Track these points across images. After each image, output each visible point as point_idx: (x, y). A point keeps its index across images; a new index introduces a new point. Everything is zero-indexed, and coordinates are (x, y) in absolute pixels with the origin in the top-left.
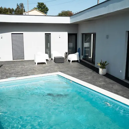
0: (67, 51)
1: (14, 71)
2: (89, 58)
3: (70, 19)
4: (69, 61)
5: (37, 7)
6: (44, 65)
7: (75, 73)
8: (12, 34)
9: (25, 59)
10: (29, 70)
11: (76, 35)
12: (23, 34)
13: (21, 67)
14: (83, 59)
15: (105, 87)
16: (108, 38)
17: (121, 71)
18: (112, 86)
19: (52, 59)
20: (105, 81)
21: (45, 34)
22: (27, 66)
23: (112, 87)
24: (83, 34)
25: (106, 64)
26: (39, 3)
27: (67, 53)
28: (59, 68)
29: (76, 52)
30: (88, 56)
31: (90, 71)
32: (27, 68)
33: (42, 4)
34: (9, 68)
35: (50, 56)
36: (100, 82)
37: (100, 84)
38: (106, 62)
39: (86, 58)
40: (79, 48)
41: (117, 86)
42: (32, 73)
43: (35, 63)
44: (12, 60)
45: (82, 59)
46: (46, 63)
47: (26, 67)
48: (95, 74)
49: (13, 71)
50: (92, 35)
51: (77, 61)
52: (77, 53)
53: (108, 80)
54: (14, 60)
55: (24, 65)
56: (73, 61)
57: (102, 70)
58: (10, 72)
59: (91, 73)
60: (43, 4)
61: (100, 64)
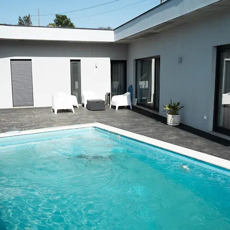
0: (109, 91)
1: (16, 122)
2: (149, 103)
3: (115, 34)
4: (114, 107)
5: (54, 22)
6: (69, 114)
7: (125, 124)
8: (11, 60)
9: (35, 106)
10: (44, 121)
11: (124, 63)
12: (31, 60)
13: (28, 116)
14: (137, 104)
15: (180, 142)
16: (181, 62)
17: (205, 118)
18: (191, 141)
19: (83, 106)
20: (178, 135)
21: (71, 60)
22: (39, 116)
23: (192, 143)
24: (137, 60)
25: (179, 107)
26: (58, 16)
27: (109, 95)
28: (97, 118)
29: (125, 92)
30: (145, 100)
31: (151, 121)
32: (39, 118)
33: (64, 17)
34: (7, 119)
35: (79, 100)
36: (170, 136)
37: (170, 138)
38: (178, 104)
39: (142, 103)
40: (131, 86)
41: (200, 141)
42: (48, 125)
43: (54, 112)
44: (11, 107)
45: (135, 104)
46: (73, 111)
47: (37, 116)
48: (159, 124)
49: (13, 123)
50: (153, 60)
51: (128, 107)
52: (128, 94)
53: (183, 133)
54: (14, 108)
55: (33, 115)
56: (120, 108)
57: (173, 117)
58: (10, 124)
59: (153, 124)
60: (66, 17)
61: (169, 107)
